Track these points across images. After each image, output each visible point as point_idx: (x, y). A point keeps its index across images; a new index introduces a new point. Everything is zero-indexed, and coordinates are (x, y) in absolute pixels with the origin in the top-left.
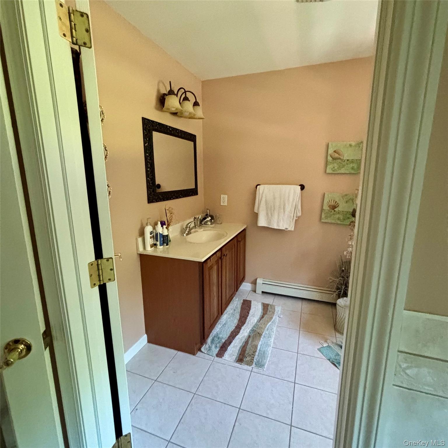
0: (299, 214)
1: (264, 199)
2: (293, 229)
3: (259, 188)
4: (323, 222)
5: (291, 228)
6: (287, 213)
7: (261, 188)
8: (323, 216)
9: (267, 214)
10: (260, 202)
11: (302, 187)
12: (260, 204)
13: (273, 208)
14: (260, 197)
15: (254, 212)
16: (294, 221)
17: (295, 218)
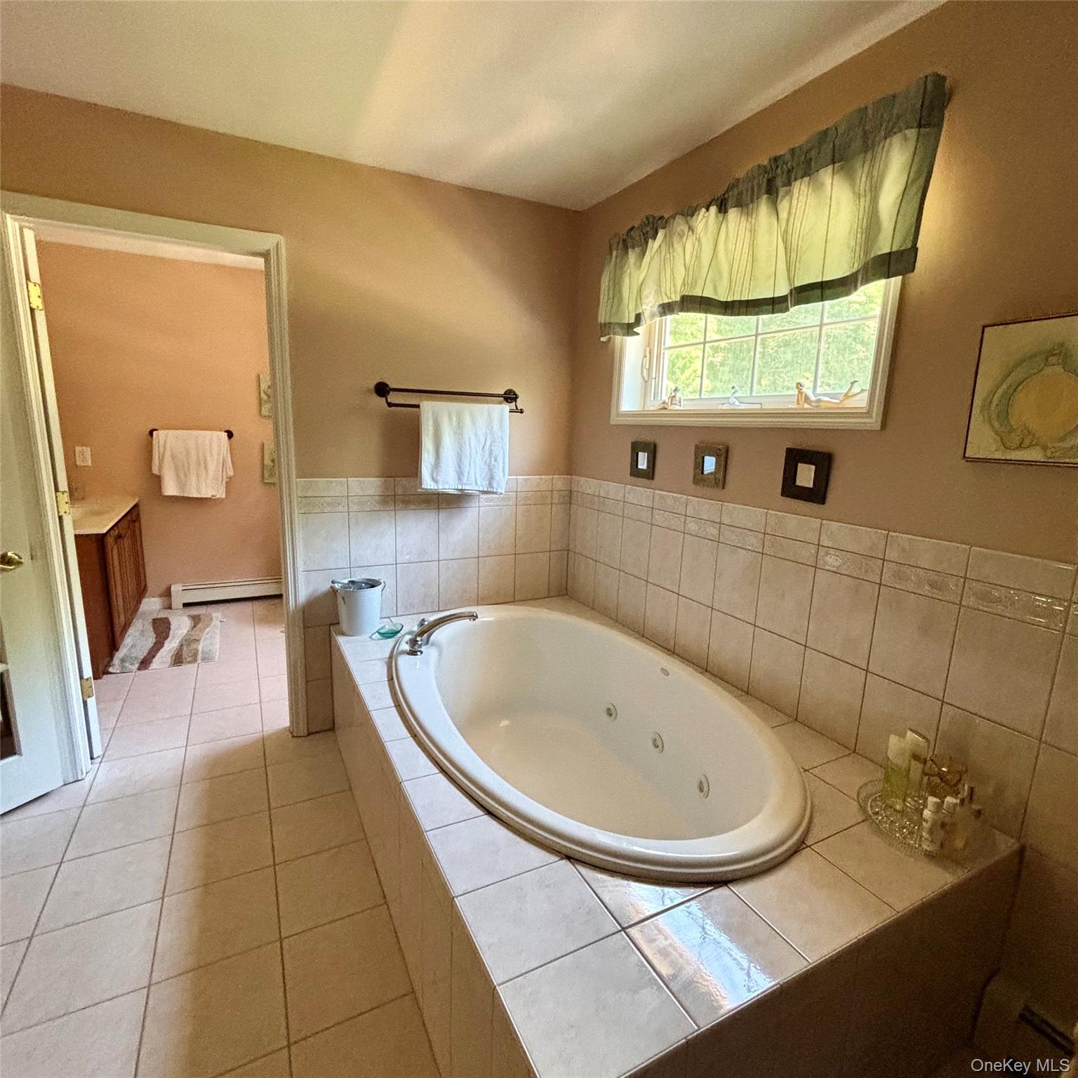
0: (231, 473)
1: (168, 454)
2: (224, 496)
3: (158, 435)
4: (267, 483)
5: (221, 493)
6: (211, 473)
7: (160, 436)
8: (266, 475)
9: (178, 476)
10: (163, 457)
11: (230, 435)
12: (163, 461)
13: (186, 465)
14: (162, 449)
15: (153, 474)
16: (224, 482)
17: (225, 480)
